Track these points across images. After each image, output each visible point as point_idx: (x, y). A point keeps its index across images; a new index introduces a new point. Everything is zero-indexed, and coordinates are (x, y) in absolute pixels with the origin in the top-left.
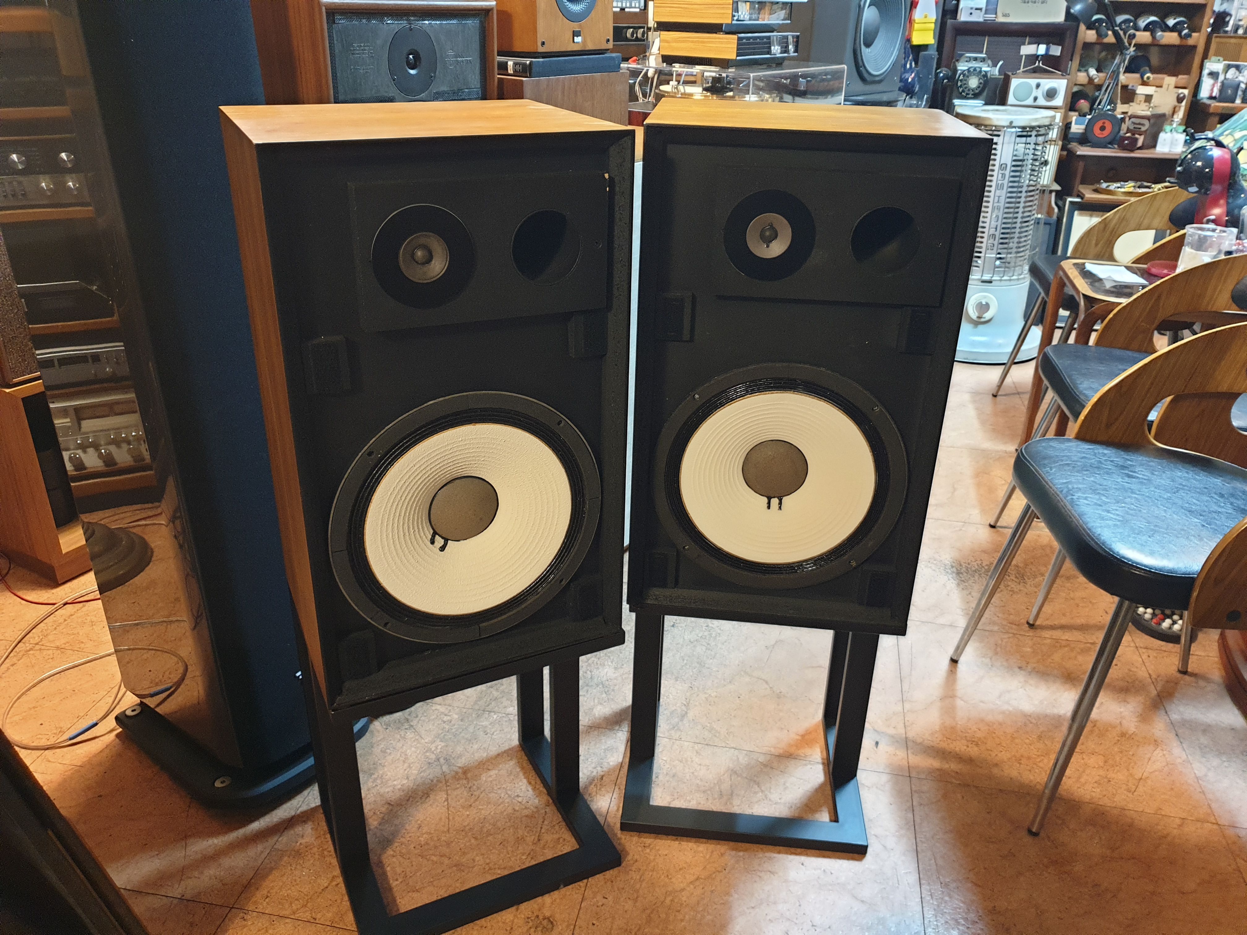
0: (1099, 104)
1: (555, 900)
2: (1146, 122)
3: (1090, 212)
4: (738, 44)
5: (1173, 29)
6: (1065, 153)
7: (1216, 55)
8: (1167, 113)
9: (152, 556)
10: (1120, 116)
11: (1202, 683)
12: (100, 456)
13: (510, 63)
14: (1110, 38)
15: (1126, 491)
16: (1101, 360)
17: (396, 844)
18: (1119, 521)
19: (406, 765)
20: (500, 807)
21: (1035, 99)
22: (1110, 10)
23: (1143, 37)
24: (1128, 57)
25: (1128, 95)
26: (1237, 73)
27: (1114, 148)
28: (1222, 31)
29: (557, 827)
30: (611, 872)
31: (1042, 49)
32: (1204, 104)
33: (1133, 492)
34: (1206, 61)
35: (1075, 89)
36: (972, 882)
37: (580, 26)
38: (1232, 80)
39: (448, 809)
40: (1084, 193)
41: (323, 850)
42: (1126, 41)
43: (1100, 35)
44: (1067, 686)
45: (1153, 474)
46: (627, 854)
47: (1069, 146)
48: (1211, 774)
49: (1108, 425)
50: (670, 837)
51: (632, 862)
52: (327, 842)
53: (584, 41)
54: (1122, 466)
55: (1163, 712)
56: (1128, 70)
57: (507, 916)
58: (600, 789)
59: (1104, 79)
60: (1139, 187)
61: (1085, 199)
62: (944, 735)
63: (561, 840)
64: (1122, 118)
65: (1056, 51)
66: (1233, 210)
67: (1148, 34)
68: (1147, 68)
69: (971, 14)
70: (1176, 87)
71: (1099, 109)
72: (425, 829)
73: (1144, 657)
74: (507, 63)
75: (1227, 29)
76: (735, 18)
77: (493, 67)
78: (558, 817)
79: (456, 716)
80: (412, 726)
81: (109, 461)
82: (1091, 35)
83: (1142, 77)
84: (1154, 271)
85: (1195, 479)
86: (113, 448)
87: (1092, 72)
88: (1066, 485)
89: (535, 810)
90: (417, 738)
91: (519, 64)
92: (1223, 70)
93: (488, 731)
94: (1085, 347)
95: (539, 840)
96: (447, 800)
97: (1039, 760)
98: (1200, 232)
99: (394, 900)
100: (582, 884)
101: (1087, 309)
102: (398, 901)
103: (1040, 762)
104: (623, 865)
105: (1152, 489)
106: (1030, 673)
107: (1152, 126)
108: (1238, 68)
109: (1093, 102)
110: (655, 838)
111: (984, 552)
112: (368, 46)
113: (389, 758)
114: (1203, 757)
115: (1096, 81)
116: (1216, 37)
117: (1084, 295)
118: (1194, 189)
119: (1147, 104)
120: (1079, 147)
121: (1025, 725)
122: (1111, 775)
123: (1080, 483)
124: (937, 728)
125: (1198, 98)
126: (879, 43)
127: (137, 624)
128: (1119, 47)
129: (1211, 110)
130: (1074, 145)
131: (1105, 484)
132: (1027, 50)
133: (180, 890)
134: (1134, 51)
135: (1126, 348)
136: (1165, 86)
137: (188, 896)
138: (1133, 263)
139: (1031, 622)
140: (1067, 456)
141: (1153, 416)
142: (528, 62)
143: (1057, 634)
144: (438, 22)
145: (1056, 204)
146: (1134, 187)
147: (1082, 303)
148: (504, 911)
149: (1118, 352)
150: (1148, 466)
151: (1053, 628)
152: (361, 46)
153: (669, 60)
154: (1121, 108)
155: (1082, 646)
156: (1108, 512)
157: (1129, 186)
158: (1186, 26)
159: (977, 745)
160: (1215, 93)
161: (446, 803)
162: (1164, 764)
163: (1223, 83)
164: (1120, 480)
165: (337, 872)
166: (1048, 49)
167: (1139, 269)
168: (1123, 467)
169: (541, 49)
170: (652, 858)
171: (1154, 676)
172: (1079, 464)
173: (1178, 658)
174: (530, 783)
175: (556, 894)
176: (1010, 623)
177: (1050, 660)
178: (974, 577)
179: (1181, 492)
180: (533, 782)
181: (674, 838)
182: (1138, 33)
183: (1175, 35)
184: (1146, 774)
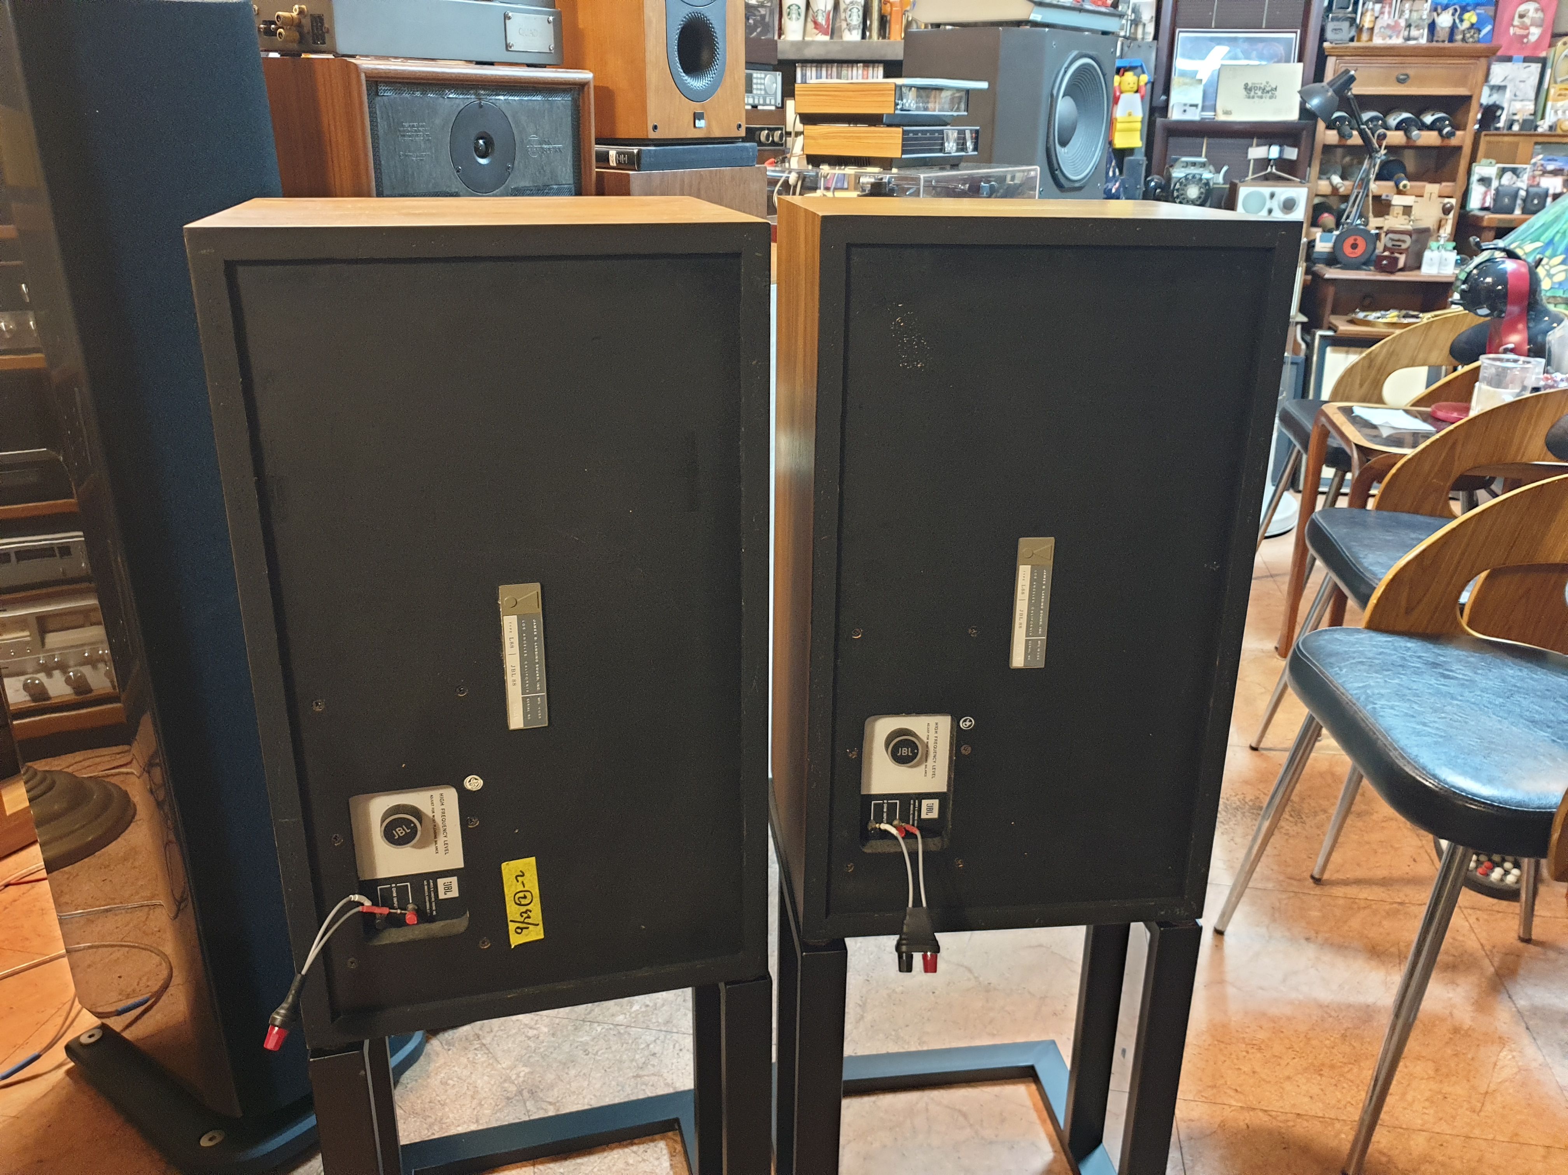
0: (1348, 217)
2: (1407, 238)
3: (1345, 349)
4: (903, 139)
5: (1431, 127)
6: (1309, 277)
7: (1487, 156)
8: (1431, 227)
9: (133, 817)
10: (1373, 232)
11: (1552, 955)
12: (68, 681)
13: (613, 153)
14: (1356, 139)
15: (1445, 696)
16: (1385, 527)
18: (1441, 737)
19: (475, 1102)
21: (1270, 211)
22: (1355, 105)
23: (1396, 137)
24: (1378, 161)
25: (1382, 206)
26: (1515, 177)
27: (1370, 270)
28: (1492, 128)
31: (1274, 152)
32: (1474, 216)
33: (1453, 698)
34: (1474, 164)
35: (1317, 201)
37: (703, 107)
38: (1510, 186)
40: (1337, 324)
42: (1374, 141)
43: (1342, 135)
44: (1373, 963)
45: (1476, 673)
47: (1315, 269)
49: (1409, 611)
53: (709, 126)
54: (1434, 663)
55: (1506, 996)
56: (1379, 177)
59: (1351, 188)
60: (1404, 317)
61: (1338, 332)
62: (1213, 1036)
64: (1377, 234)
65: (1292, 153)
66: (1536, 336)
67: (1401, 133)
68: (1403, 175)
69: (1185, 111)
70: (1440, 196)
71: (1348, 223)
73: (1472, 920)
74: (608, 153)
75: (1498, 125)
76: (899, 107)
77: (591, 156)
79: (546, 1030)
80: (484, 1045)
81: (80, 687)
82: (1331, 137)
83: (1397, 186)
84: (1441, 414)
85: (1532, 679)
86: (87, 670)
87: (1336, 179)
88: (1362, 690)
90: (491, 1061)
91: (624, 154)
92: (1497, 174)
93: (590, 1050)
94: (1363, 511)
97: (1346, 1069)
98: (1498, 363)
101: (1361, 463)
103: (1348, 1071)
105: (1479, 693)
106: (1322, 946)
107: (1415, 242)
108: (1514, 171)
109: (1339, 216)
111: (1246, 782)
112: (422, 126)
113: (452, 1092)
115: (1342, 190)
116: (1486, 135)
117: (1356, 445)
118: (1485, 311)
119: (1406, 217)
120: (1327, 269)
121: (1323, 1020)
122: (1446, 1089)
123: (1382, 687)
125: (1468, 209)
126: (1077, 141)
127: (107, 911)
128: (1367, 149)
129: (1485, 224)
130: (1320, 267)
131: (1415, 687)
132: (1257, 152)
134: (1385, 155)
135: (1416, 512)
136: (1426, 195)
138: (1413, 405)
139: (1317, 876)
140: (1359, 652)
141: (1465, 597)
142: (636, 151)
143: (1352, 891)
144: (516, 98)
145: (1303, 339)
146: (1398, 316)
147: (1355, 455)
149: (1405, 517)
150: (1468, 662)
151: (1346, 883)
152: (413, 126)
153: (815, 160)
154: (1374, 222)
155: (1388, 907)
156: (1424, 724)
157: (1392, 316)
158: (1447, 122)
159: (1260, 1049)
160: (1488, 203)
162: (1515, 1070)
163: (1497, 190)
164: (1433, 681)
166: (1281, 152)
167: (1419, 413)
168: (1435, 665)
169: (652, 135)
171: (1488, 947)
172: (1377, 661)
173: (1518, 922)
176: (1290, 878)
177: (1346, 928)
178: (1235, 816)
179: (1517, 697)
182: (1389, 133)
183: (1435, 134)
184: (1493, 1087)
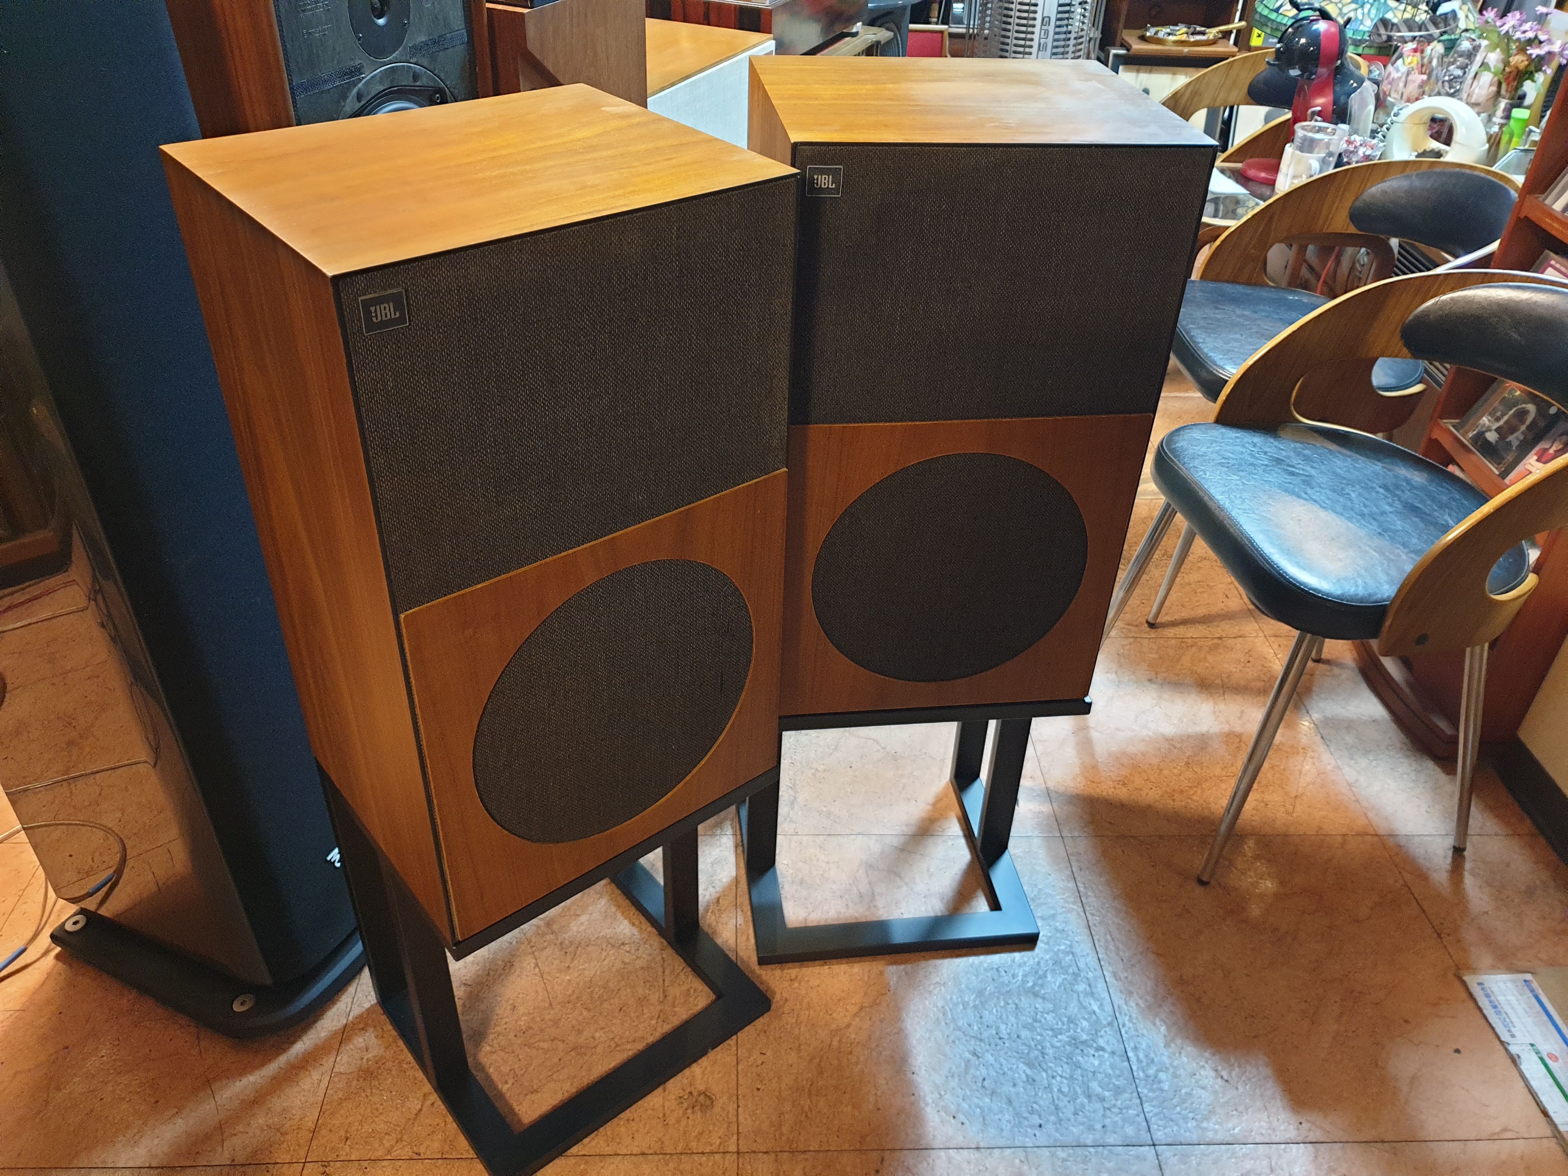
1: (706, 1068)
3: (1137, 67)
11: (1336, 671)
17: (491, 1037)
20: (606, 962)
29: (682, 976)
30: (761, 1020)
36: (1154, 953)
39: (542, 977)
40: (1130, 42)
41: (399, 1063)
44: (1204, 696)
45: (1313, 467)
46: (774, 993)
48: (1362, 779)
50: (818, 962)
51: (781, 1003)
52: (402, 1050)
55: (1304, 712)
57: (655, 1100)
58: (720, 917)
60: (1192, 34)
61: (1131, 50)
62: (1086, 778)
63: (692, 991)
66: (1340, 99)
72: (522, 1010)
78: (678, 963)
84: (1252, 173)
89: (649, 958)
95: (665, 997)
96: (537, 965)
97: (1192, 792)
99: (512, 1110)
100: (732, 1041)
102: (517, 1109)
104: (773, 1007)
106: (1161, 685)
110: (801, 967)
114: (1352, 759)
118: (1296, 72)
121: (1170, 751)
122: (1267, 797)
124: (1077, 771)
133: (226, 1154)
137: (240, 1159)
139: (1152, 621)
143: (1180, 631)
146: (1187, 33)
148: (649, 1096)
151: (1173, 624)
157: (1181, 32)
159: (1124, 784)
161: (537, 970)
162: (1316, 774)
164: (1279, 479)
165: (428, 1087)
168: (1278, 460)
170: (803, 992)
172: (1232, 461)
174: (633, 924)
175: (704, 1062)
176: (1129, 626)
177: (1179, 667)
180: (637, 923)
181: (822, 962)
184: (1300, 790)
